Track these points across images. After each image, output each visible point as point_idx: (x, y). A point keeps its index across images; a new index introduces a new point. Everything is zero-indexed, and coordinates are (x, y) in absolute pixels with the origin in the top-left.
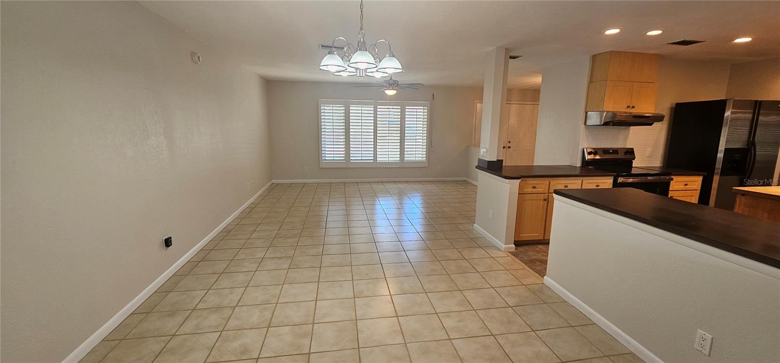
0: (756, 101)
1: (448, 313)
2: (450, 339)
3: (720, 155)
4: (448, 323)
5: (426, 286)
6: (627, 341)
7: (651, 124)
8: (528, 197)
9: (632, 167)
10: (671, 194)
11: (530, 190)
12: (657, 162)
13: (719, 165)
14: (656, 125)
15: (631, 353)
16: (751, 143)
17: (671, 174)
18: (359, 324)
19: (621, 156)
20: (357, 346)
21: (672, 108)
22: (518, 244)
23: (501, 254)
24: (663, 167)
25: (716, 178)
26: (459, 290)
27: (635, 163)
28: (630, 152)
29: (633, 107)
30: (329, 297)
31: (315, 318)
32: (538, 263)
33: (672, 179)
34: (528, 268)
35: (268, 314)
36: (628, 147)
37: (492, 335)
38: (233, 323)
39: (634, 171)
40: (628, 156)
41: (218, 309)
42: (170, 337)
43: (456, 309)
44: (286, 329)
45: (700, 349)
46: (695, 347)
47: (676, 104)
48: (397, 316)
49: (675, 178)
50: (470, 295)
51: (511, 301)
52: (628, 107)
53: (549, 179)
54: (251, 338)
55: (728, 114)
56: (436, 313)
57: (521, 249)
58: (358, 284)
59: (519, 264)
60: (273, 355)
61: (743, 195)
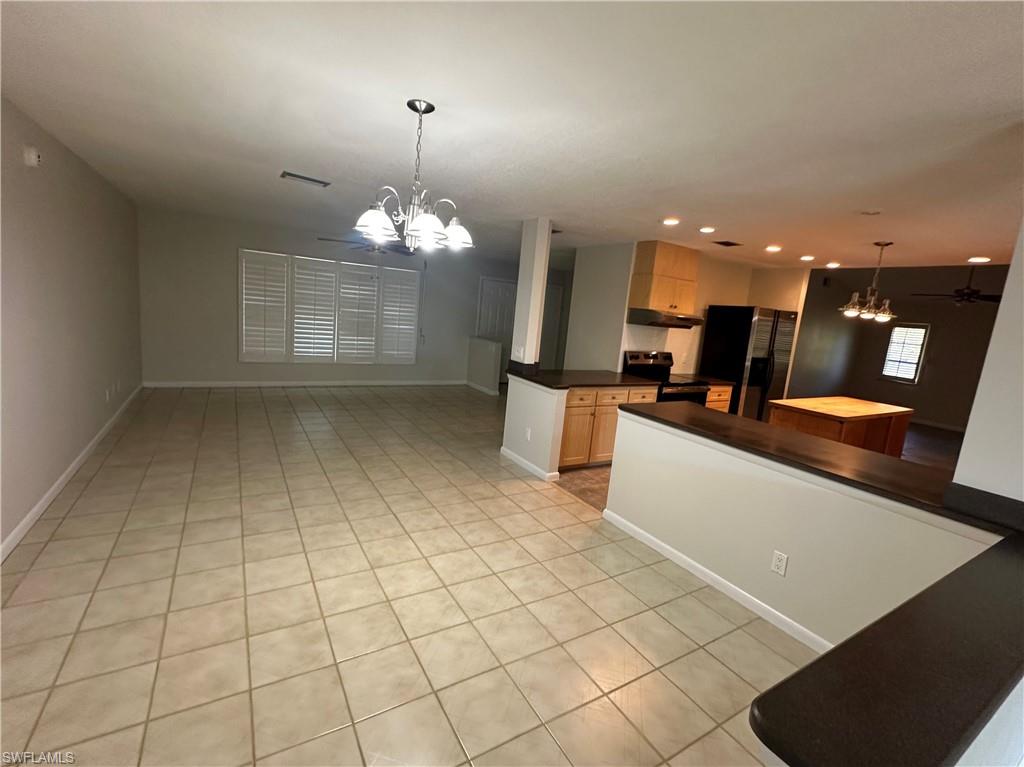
0: (776, 311)
1: (509, 571)
2: (524, 605)
3: (748, 364)
4: (515, 583)
5: (470, 538)
6: (702, 572)
7: (690, 328)
8: (575, 411)
9: (669, 374)
10: (707, 405)
11: (576, 402)
12: (691, 370)
13: (747, 374)
14: (694, 328)
15: (708, 586)
16: (771, 353)
17: (707, 384)
18: (396, 605)
19: (660, 361)
20: (404, 638)
21: (705, 310)
22: (562, 470)
23: (546, 486)
24: (695, 375)
25: (744, 389)
26: (511, 538)
27: (674, 370)
28: (668, 357)
29: (676, 307)
30: (332, 572)
31: (324, 609)
32: (590, 494)
33: (709, 390)
34: (580, 501)
35: (237, 617)
36: (666, 351)
37: (570, 590)
38: (173, 643)
39: (672, 380)
40: (667, 362)
41: (132, 623)
42: (46, 693)
43: (517, 564)
44: (280, 635)
45: (776, 570)
46: (773, 568)
47: (710, 307)
48: (445, 586)
49: (713, 388)
50: (527, 543)
51: (577, 545)
52: (671, 306)
53: (597, 389)
54: (225, 660)
55: (755, 318)
56: (494, 574)
57: (566, 477)
58: (370, 548)
59: (568, 497)
60: (276, 679)
61: (777, 408)
